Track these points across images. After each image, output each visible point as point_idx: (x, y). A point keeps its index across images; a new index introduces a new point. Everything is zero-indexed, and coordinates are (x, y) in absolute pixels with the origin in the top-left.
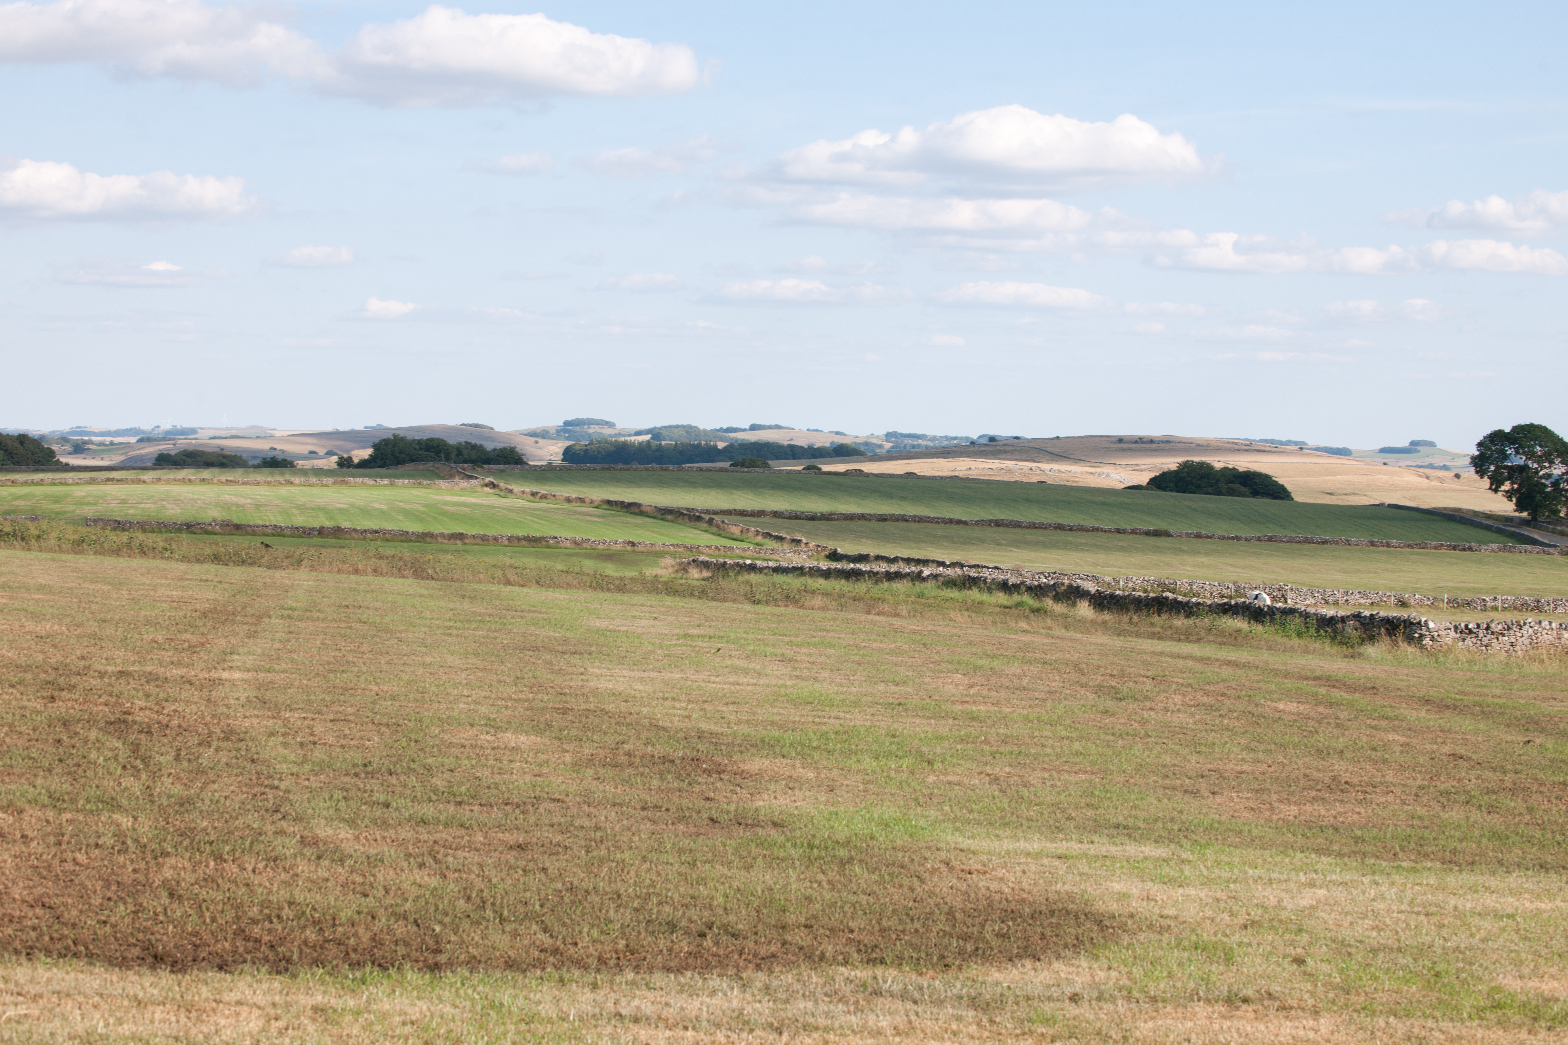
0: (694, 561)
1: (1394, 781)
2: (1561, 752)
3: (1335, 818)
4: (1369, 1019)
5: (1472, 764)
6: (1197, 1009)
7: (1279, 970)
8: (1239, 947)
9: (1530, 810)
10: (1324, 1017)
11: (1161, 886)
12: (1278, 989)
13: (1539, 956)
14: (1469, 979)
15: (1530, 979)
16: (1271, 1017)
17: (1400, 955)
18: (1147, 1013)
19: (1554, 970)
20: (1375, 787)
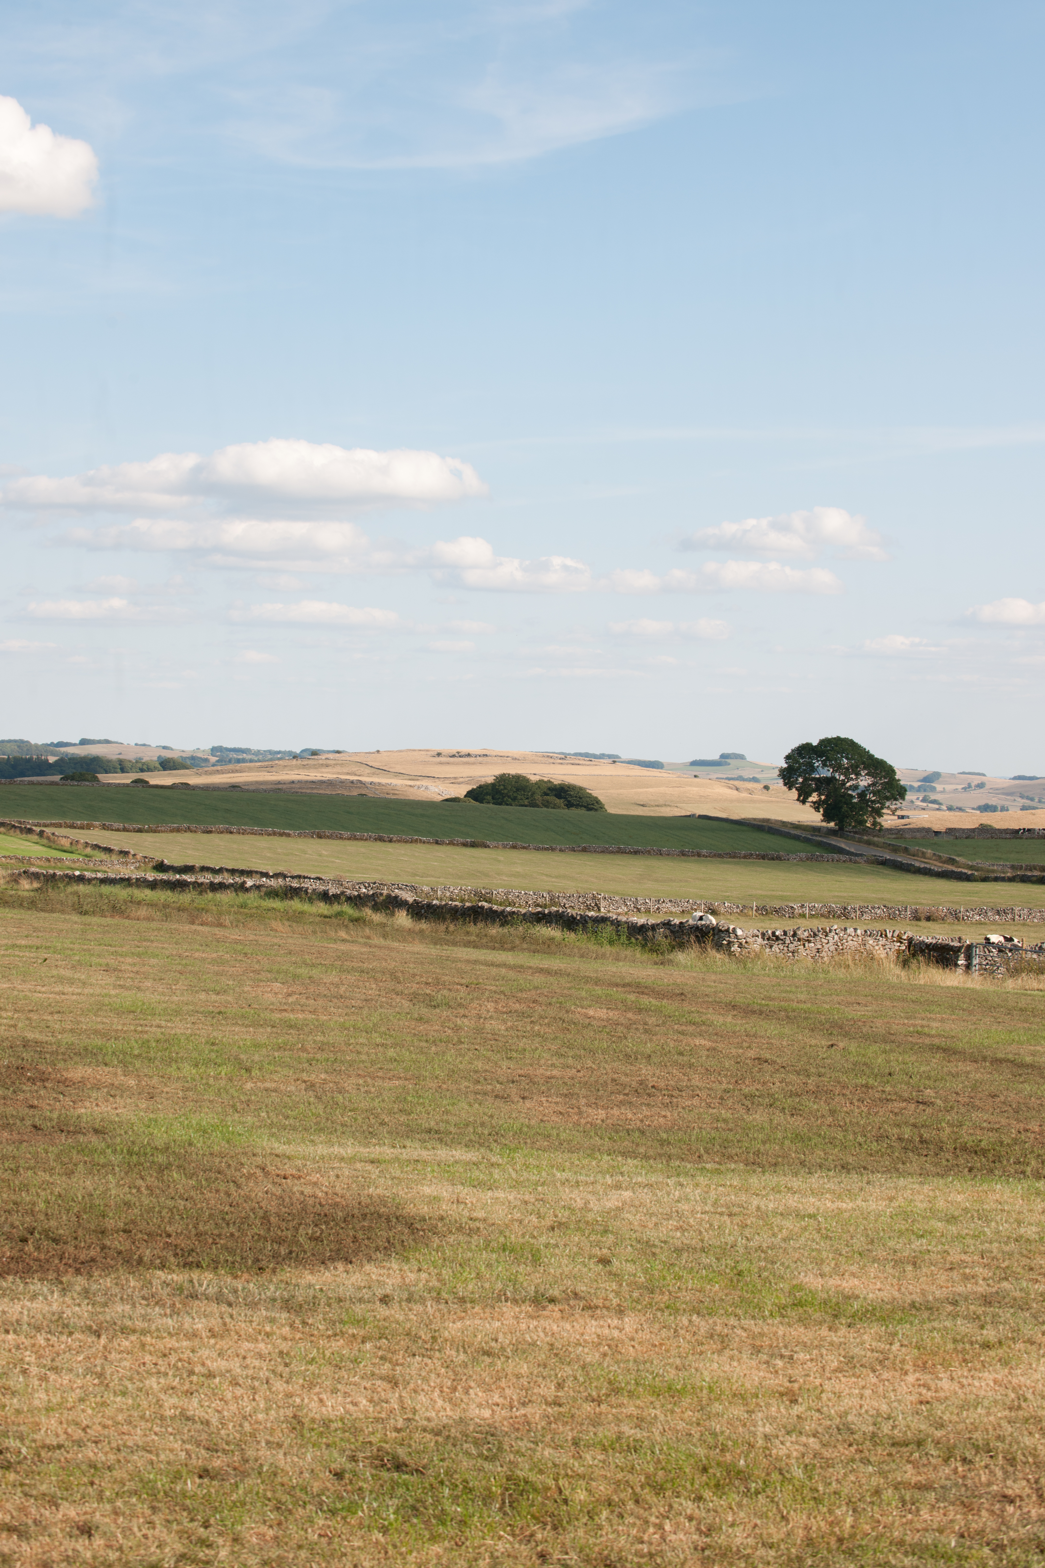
0: (25, 872)
1: (700, 1084)
2: (863, 1055)
3: (642, 1121)
4: (672, 1317)
5: (777, 1067)
6: (505, 1309)
7: (585, 1270)
8: (546, 1247)
9: (832, 1112)
10: (629, 1316)
11: (471, 1189)
12: (584, 1288)
13: (840, 1255)
14: (771, 1277)
15: (831, 1276)
16: (577, 1316)
17: (704, 1255)
18: (455, 1313)
19: (854, 1268)
20: (681, 1091)
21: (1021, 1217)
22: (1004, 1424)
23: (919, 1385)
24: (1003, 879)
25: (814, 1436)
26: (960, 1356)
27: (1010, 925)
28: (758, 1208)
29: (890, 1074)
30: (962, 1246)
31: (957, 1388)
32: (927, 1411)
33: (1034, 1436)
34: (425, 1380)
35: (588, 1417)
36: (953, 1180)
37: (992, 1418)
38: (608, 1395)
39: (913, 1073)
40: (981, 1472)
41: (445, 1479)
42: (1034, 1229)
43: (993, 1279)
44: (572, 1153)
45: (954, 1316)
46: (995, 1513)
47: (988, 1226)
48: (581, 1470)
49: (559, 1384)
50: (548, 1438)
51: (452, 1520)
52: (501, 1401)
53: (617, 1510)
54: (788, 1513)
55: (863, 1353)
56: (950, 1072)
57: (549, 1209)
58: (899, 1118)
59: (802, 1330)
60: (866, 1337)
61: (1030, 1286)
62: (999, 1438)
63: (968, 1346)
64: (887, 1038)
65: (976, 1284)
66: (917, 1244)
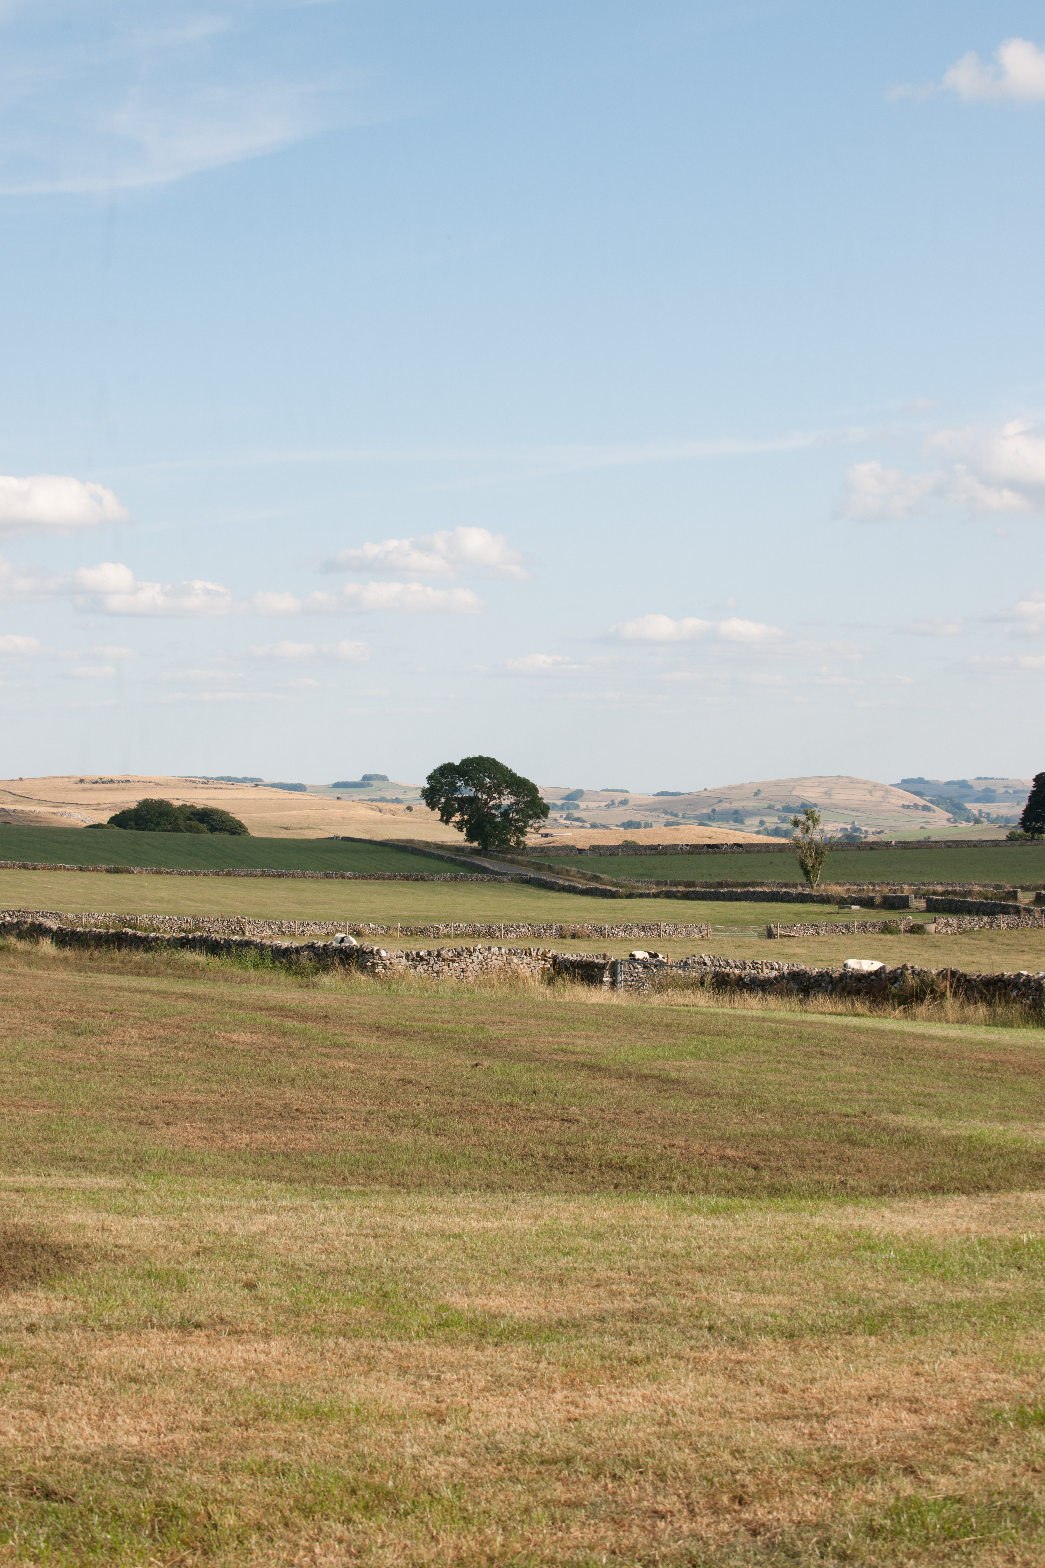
1: (344, 1106)
2: (508, 1074)
3: (286, 1144)
4: (318, 1340)
5: (421, 1088)
6: (151, 1336)
7: (231, 1295)
8: (192, 1273)
9: (477, 1132)
10: (275, 1340)
11: (115, 1216)
12: (230, 1313)
13: (486, 1274)
14: (417, 1298)
15: (477, 1296)
16: (223, 1341)
17: (349, 1277)
18: (102, 1341)
19: (500, 1287)
20: (325, 1114)
21: (668, 1232)
22: (653, 1439)
23: (567, 1403)
24: (647, 896)
25: (463, 1456)
26: (608, 1372)
27: (655, 941)
28: (403, 1229)
29: (535, 1092)
30: (608, 1263)
31: (605, 1405)
32: (576, 1428)
33: (684, 1451)
34: (73, 1407)
35: (235, 1442)
36: (599, 1197)
37: (641, 1434)
38: (255, 1420)
39: (558, 1091)
40: (631, 1488)
41: (95, 1506)
42: (681, 1244)
43: (640, 1295)
44: (217, 1177)
45: (602, 1333)
46: (646, 1529)
47: (635, 1242)
48: (230, 1495)
49: (207, 1410)
50: (196, 1464)
51: (102, 1547)
52: (148, 1427)
53: (267, 1534)
54: (437, 1534)
55: (510, 1372)
56: (595, 1089)
57: (194, 1234)
58: (543, 1136)
59: (449, 1350)
60: (513, 1356)
61: (677, 1301)
62: (648, 1454)
63: (615, 1363)
64: (532, 1056)
65: (623, 1300)
66: (563, 1261)
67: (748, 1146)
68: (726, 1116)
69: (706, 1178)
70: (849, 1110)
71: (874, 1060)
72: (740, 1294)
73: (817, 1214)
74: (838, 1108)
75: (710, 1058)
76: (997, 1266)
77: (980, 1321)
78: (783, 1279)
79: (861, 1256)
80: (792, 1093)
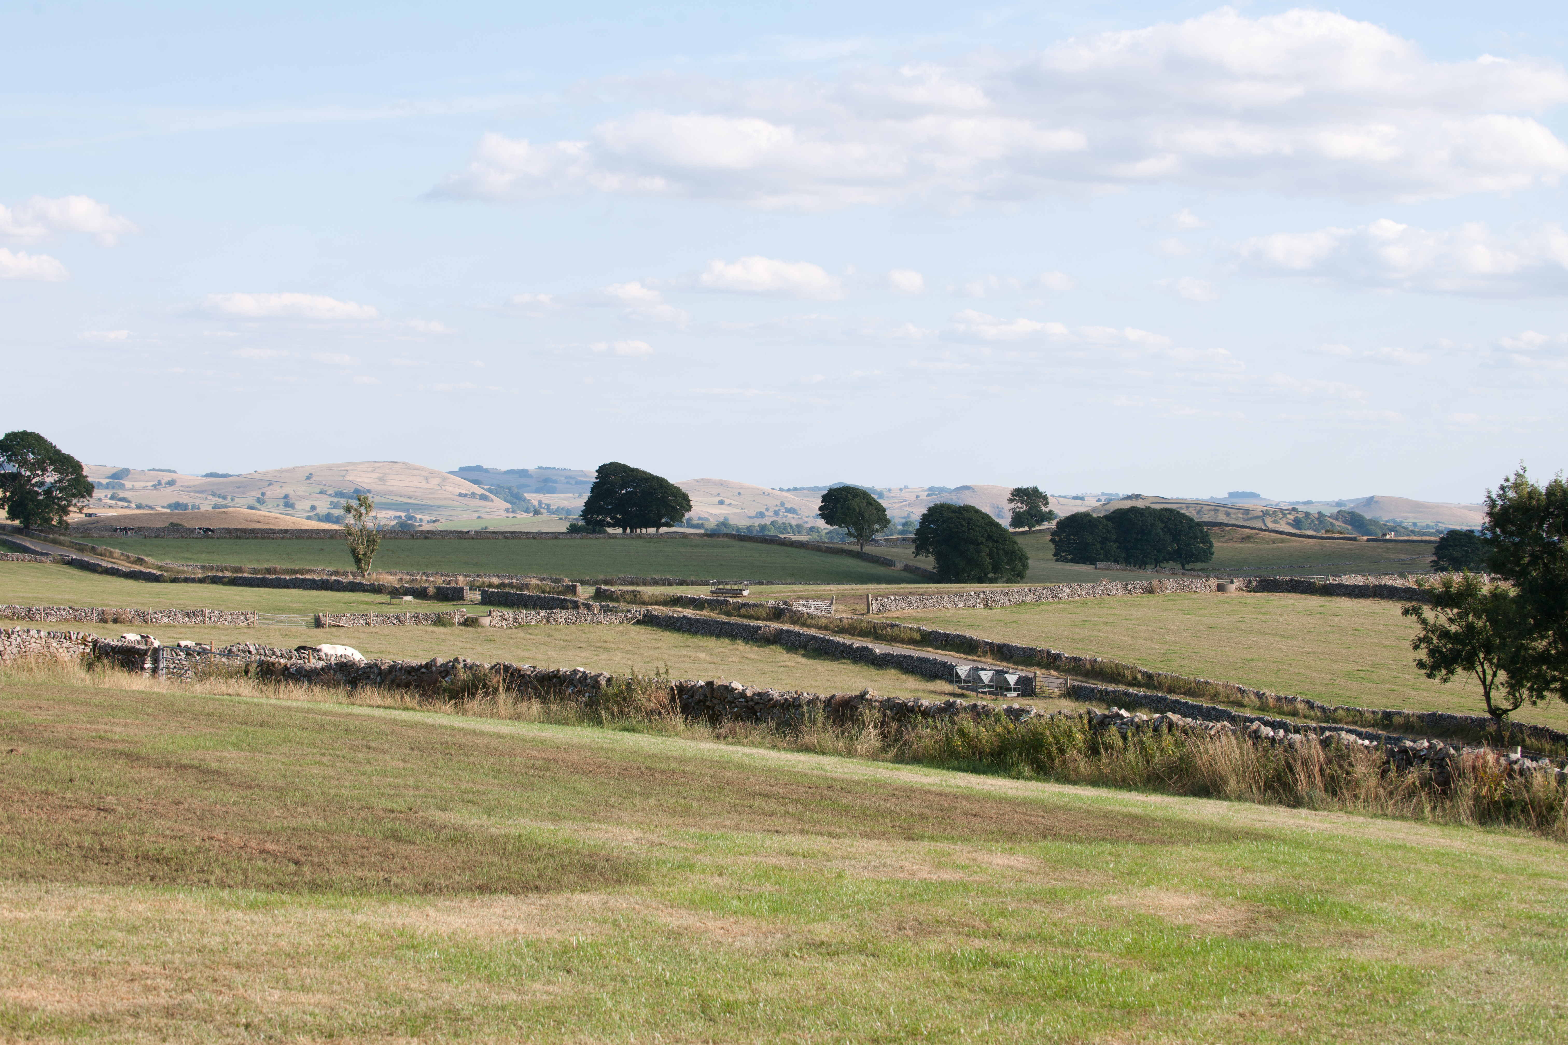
2: (44, 761)
9: (11, 819)
13: (18, 966)
15: (9, 988)
19: (32, 980)
21: (205, 926)
24: (193, 580)
27: (201, 628)
29: (71, 780)
30: (143, 957)
36: (134, 889)
39: (95, 779)
42: (218, 939)
43: (176, 991)
45: (135, 1029)
47: (170, 936)
56: (133, 778)
58: (79, 825)
61: (213, 998)
64: (69, 743)
65: (158, 996)
66: (97, 955)
67: (289, 840)
68: (267, 809)
69: (245, 872)
70: (395, 806)
71: (422, 756)
72: (278, 991)
73: (359, 912)
74: (384, 803)
75: (252, 749)
76: (545, 968)
77: (527, 1025)
78: (323, 977)
79: (404, 955)
80: (337, 787)
